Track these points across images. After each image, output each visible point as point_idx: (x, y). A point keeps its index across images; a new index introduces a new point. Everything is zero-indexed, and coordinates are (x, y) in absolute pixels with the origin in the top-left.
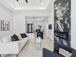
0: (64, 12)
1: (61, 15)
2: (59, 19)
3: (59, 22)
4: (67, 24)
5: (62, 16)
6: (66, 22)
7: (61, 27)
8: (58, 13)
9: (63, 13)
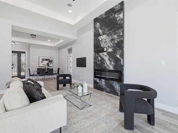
0: (116, 42)
1: (110, 44)
2: (105, 50)
3: (106, 55)
4: (120, 58)
5: (112, 47)
6: (118, 56)
7: (110, 63)
8: (104, 40)
9: (113, 42)
